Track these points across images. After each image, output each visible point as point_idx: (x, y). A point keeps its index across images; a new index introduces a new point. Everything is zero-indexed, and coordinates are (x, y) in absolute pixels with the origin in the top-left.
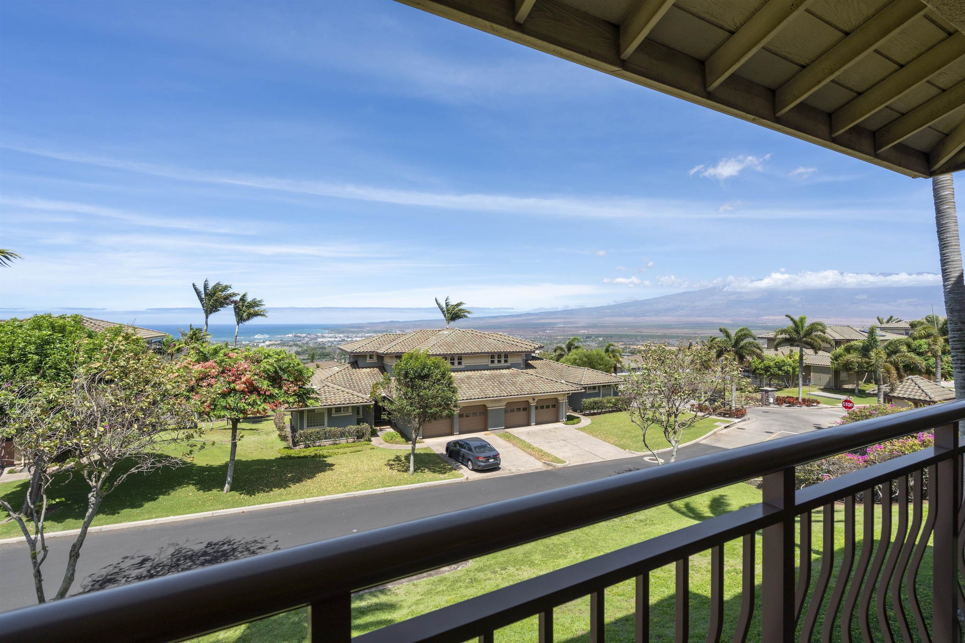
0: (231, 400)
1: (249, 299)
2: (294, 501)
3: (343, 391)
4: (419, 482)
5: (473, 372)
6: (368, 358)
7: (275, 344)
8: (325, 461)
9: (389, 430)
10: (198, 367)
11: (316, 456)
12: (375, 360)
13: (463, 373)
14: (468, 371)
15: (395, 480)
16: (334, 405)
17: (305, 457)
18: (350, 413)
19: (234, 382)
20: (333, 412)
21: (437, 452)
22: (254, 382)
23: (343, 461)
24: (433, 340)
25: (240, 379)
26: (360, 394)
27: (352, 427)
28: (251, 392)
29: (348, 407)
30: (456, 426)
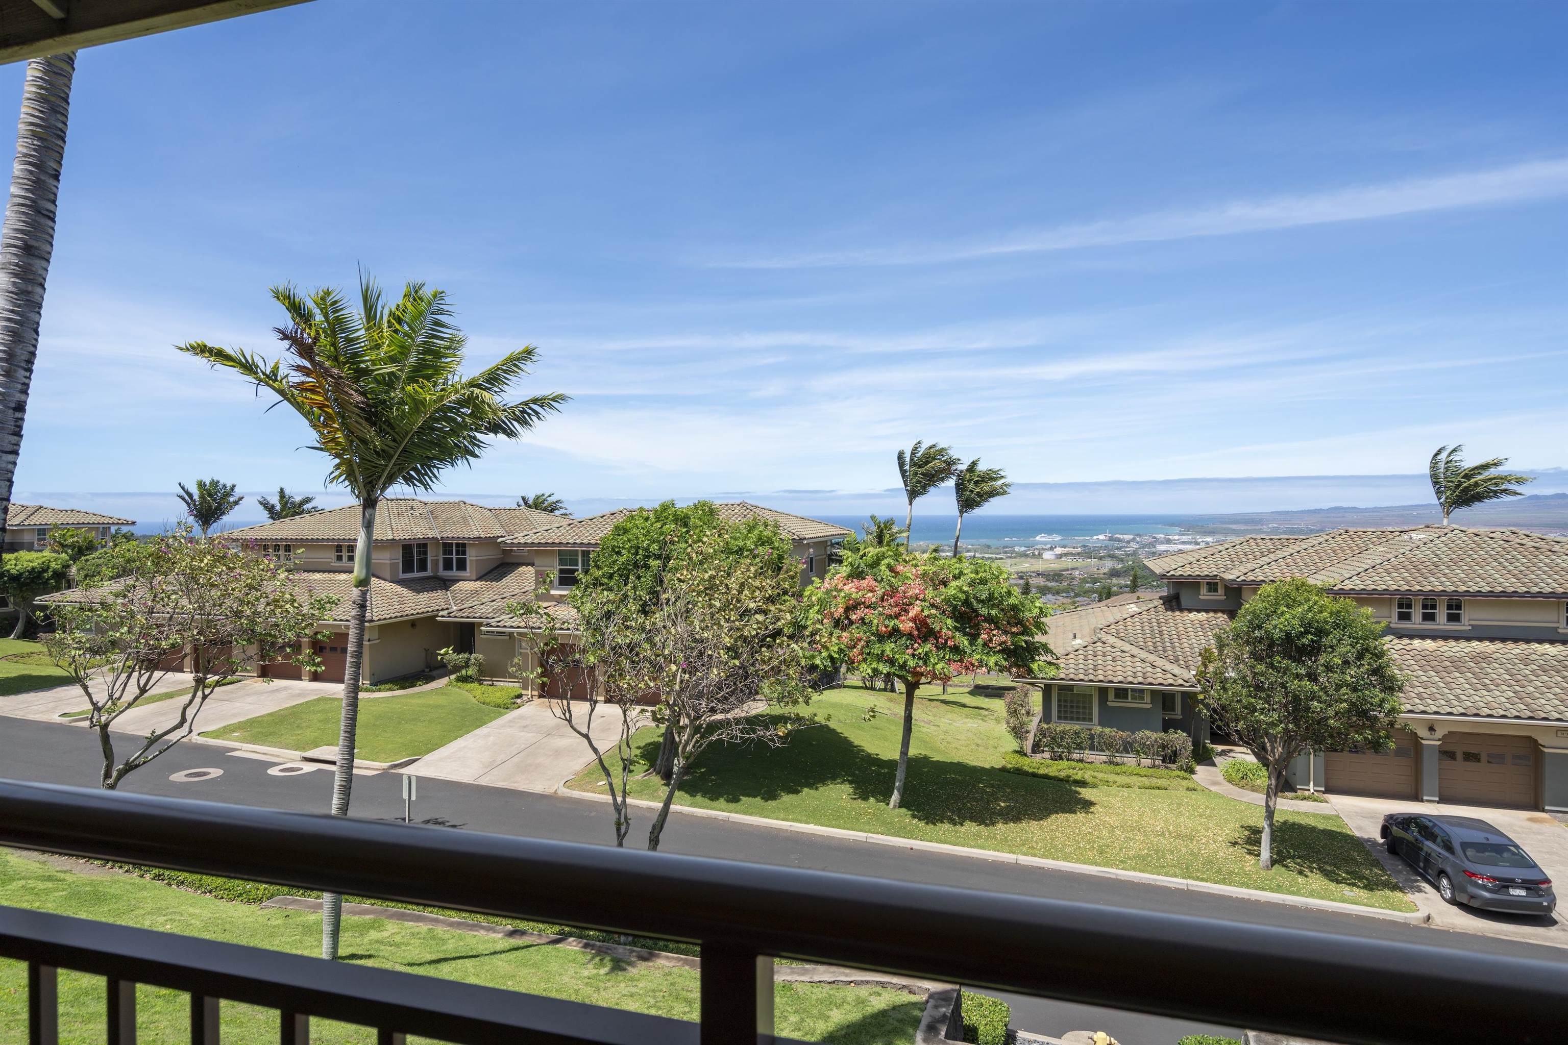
0: (889, 648)
1: (982, 467)
2: (997, 854)
3: (1133, 656)
4: (1279, 889)
5: (1499, 645)
6: (1204, 590)
7: (1071, 554)
8: (1079, 794)
9: (1245, 756)
10: (850, 588)
11: (1066, 780)
12: (1220, 595)
13: (1463, 644)
14: (1480, 639)
15: (1219, 871)
16: (1111, 682)
17: (1046, 777)
18: (1146, 704)
19: (897, 616)
20: (1111, 696)
21: (1357, 834)
22: (929, 621)
23: (1115, 802)
24: (1377, 554)
25: (907, 612)
26: (1168, 667)
27: (1148, 733)
28: (925, 639)
29: (1142, 691)
30: (1430, 780)
